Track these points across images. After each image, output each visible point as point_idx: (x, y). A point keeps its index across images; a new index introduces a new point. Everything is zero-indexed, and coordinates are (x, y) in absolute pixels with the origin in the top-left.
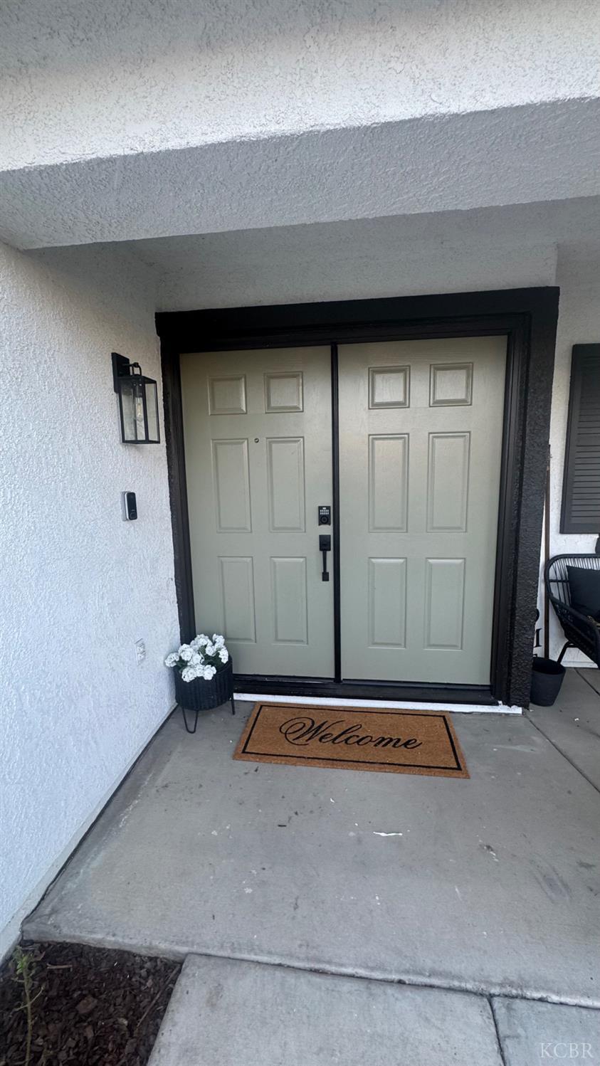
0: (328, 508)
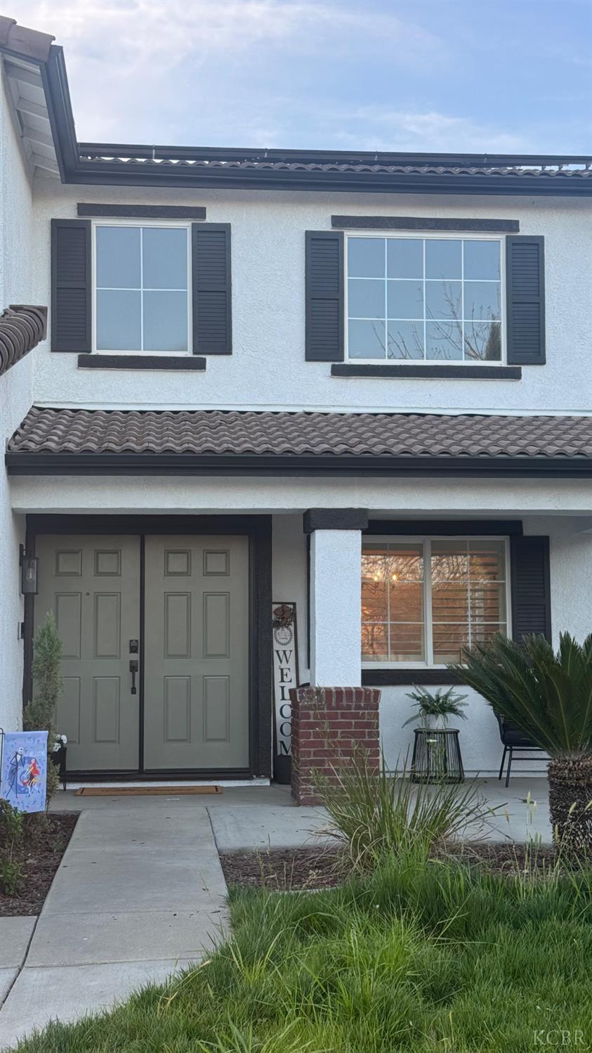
0: (137, 641)
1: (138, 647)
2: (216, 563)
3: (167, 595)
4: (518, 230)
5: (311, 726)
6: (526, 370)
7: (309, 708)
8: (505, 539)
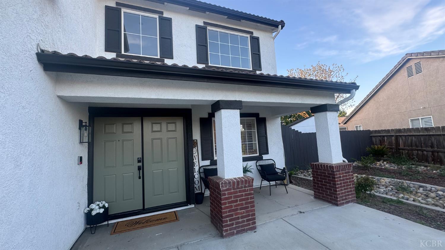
0: (140, 158)
1: (141, 160)
2: (171, 127)
3: (153, 139)
4: (253, 34)
8: (255, 118)
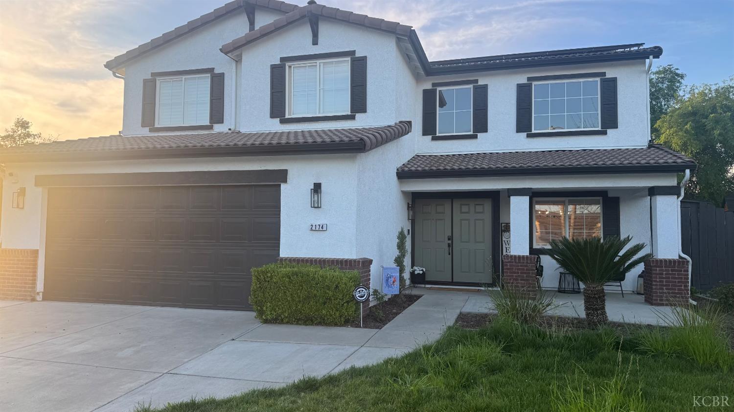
0: (450, 236)
1: (451, 238)
2: (479, 209)
3: (461, 220)
4: (605, 76)
5: (508, 269)
6: (609, 131)
7: (507, 262)
8: (601, 198)
